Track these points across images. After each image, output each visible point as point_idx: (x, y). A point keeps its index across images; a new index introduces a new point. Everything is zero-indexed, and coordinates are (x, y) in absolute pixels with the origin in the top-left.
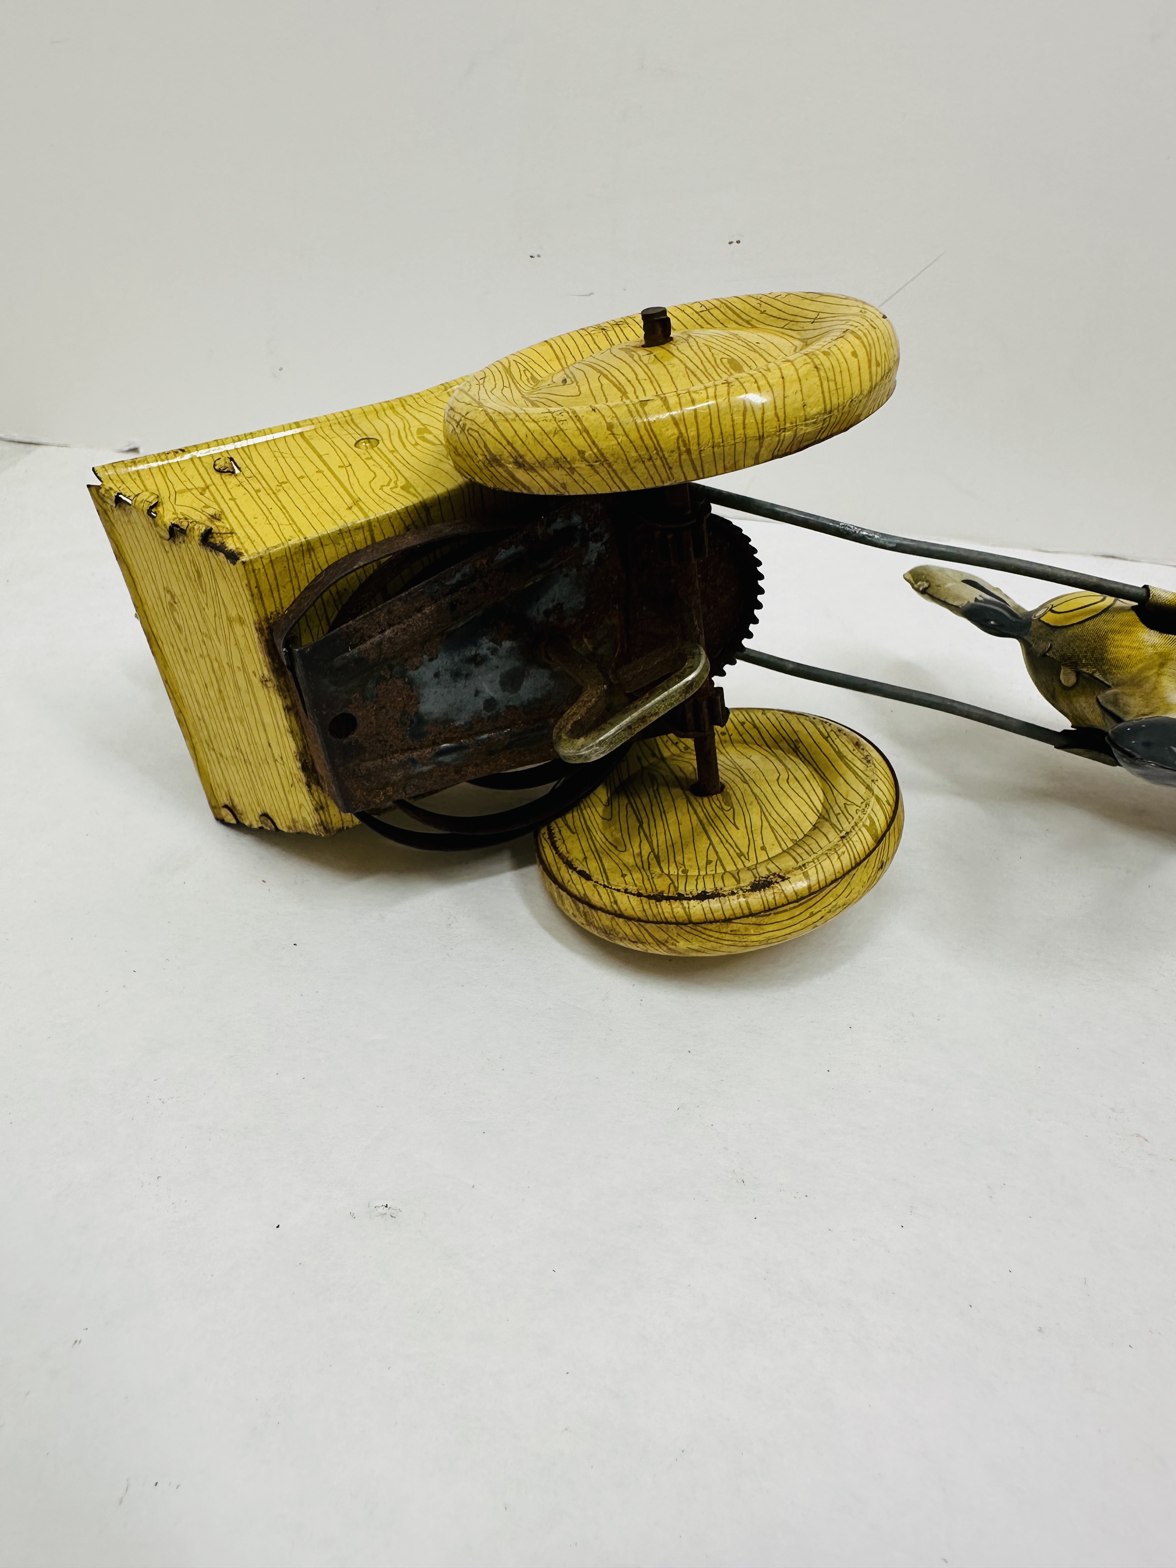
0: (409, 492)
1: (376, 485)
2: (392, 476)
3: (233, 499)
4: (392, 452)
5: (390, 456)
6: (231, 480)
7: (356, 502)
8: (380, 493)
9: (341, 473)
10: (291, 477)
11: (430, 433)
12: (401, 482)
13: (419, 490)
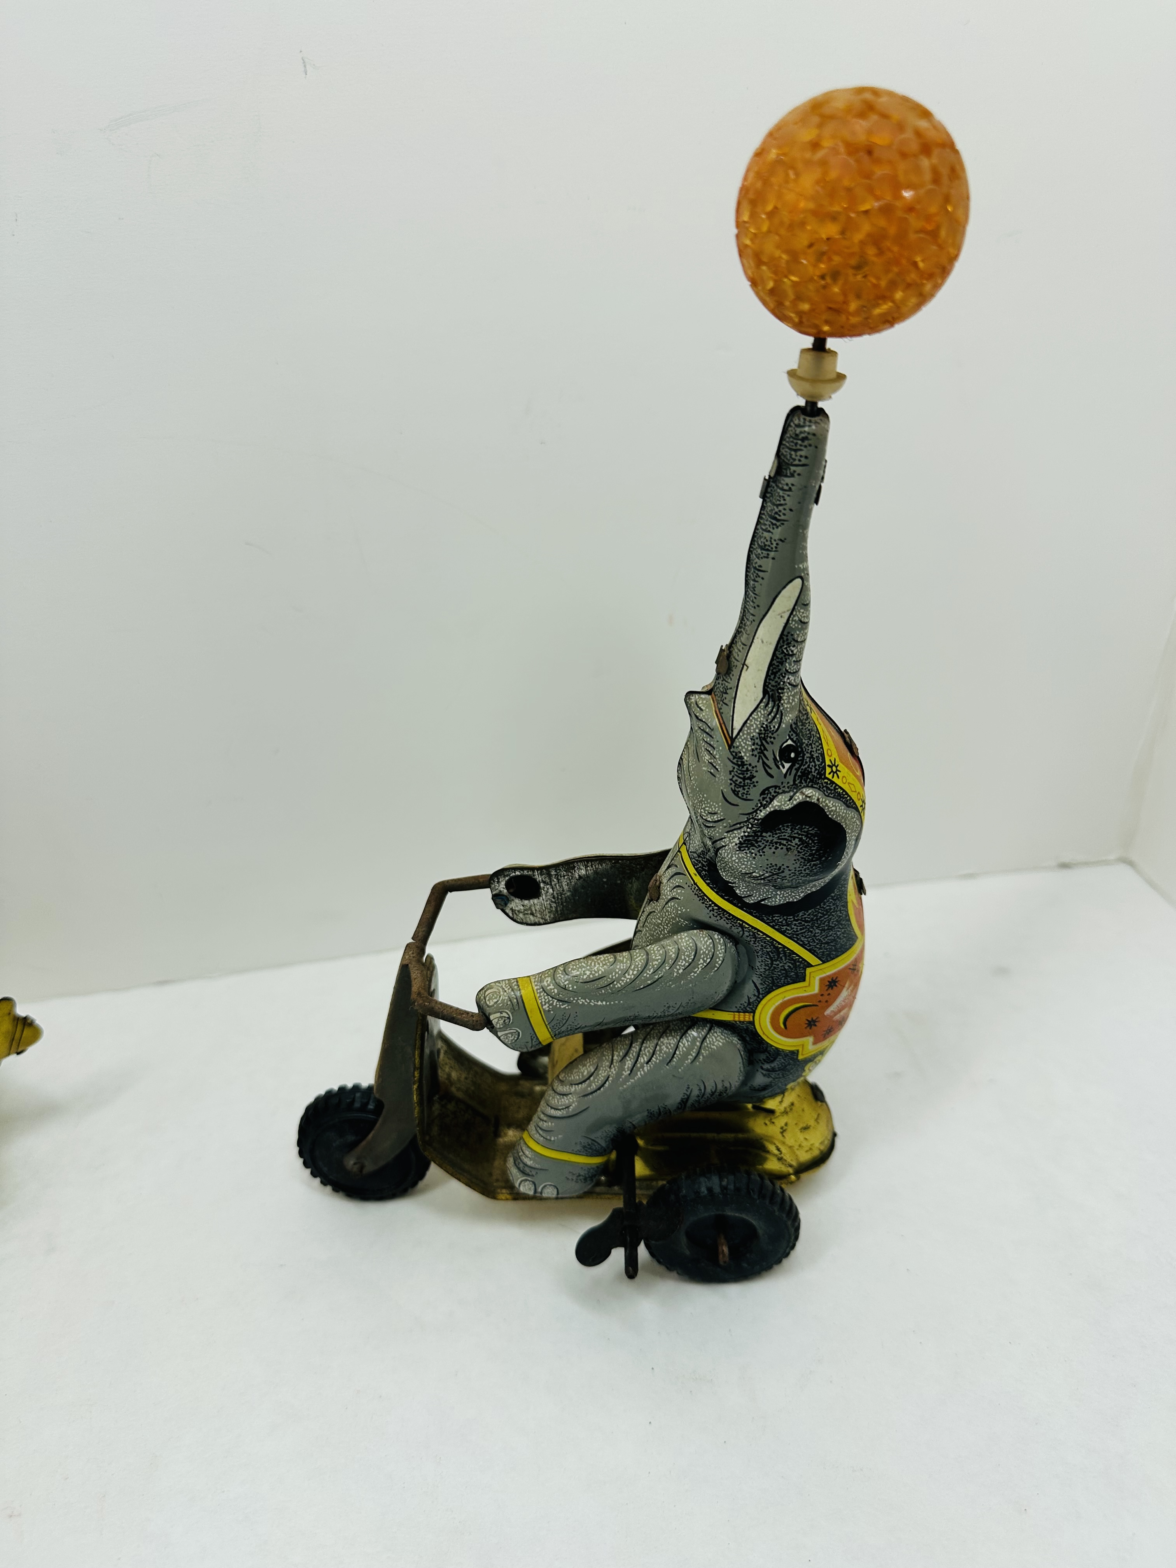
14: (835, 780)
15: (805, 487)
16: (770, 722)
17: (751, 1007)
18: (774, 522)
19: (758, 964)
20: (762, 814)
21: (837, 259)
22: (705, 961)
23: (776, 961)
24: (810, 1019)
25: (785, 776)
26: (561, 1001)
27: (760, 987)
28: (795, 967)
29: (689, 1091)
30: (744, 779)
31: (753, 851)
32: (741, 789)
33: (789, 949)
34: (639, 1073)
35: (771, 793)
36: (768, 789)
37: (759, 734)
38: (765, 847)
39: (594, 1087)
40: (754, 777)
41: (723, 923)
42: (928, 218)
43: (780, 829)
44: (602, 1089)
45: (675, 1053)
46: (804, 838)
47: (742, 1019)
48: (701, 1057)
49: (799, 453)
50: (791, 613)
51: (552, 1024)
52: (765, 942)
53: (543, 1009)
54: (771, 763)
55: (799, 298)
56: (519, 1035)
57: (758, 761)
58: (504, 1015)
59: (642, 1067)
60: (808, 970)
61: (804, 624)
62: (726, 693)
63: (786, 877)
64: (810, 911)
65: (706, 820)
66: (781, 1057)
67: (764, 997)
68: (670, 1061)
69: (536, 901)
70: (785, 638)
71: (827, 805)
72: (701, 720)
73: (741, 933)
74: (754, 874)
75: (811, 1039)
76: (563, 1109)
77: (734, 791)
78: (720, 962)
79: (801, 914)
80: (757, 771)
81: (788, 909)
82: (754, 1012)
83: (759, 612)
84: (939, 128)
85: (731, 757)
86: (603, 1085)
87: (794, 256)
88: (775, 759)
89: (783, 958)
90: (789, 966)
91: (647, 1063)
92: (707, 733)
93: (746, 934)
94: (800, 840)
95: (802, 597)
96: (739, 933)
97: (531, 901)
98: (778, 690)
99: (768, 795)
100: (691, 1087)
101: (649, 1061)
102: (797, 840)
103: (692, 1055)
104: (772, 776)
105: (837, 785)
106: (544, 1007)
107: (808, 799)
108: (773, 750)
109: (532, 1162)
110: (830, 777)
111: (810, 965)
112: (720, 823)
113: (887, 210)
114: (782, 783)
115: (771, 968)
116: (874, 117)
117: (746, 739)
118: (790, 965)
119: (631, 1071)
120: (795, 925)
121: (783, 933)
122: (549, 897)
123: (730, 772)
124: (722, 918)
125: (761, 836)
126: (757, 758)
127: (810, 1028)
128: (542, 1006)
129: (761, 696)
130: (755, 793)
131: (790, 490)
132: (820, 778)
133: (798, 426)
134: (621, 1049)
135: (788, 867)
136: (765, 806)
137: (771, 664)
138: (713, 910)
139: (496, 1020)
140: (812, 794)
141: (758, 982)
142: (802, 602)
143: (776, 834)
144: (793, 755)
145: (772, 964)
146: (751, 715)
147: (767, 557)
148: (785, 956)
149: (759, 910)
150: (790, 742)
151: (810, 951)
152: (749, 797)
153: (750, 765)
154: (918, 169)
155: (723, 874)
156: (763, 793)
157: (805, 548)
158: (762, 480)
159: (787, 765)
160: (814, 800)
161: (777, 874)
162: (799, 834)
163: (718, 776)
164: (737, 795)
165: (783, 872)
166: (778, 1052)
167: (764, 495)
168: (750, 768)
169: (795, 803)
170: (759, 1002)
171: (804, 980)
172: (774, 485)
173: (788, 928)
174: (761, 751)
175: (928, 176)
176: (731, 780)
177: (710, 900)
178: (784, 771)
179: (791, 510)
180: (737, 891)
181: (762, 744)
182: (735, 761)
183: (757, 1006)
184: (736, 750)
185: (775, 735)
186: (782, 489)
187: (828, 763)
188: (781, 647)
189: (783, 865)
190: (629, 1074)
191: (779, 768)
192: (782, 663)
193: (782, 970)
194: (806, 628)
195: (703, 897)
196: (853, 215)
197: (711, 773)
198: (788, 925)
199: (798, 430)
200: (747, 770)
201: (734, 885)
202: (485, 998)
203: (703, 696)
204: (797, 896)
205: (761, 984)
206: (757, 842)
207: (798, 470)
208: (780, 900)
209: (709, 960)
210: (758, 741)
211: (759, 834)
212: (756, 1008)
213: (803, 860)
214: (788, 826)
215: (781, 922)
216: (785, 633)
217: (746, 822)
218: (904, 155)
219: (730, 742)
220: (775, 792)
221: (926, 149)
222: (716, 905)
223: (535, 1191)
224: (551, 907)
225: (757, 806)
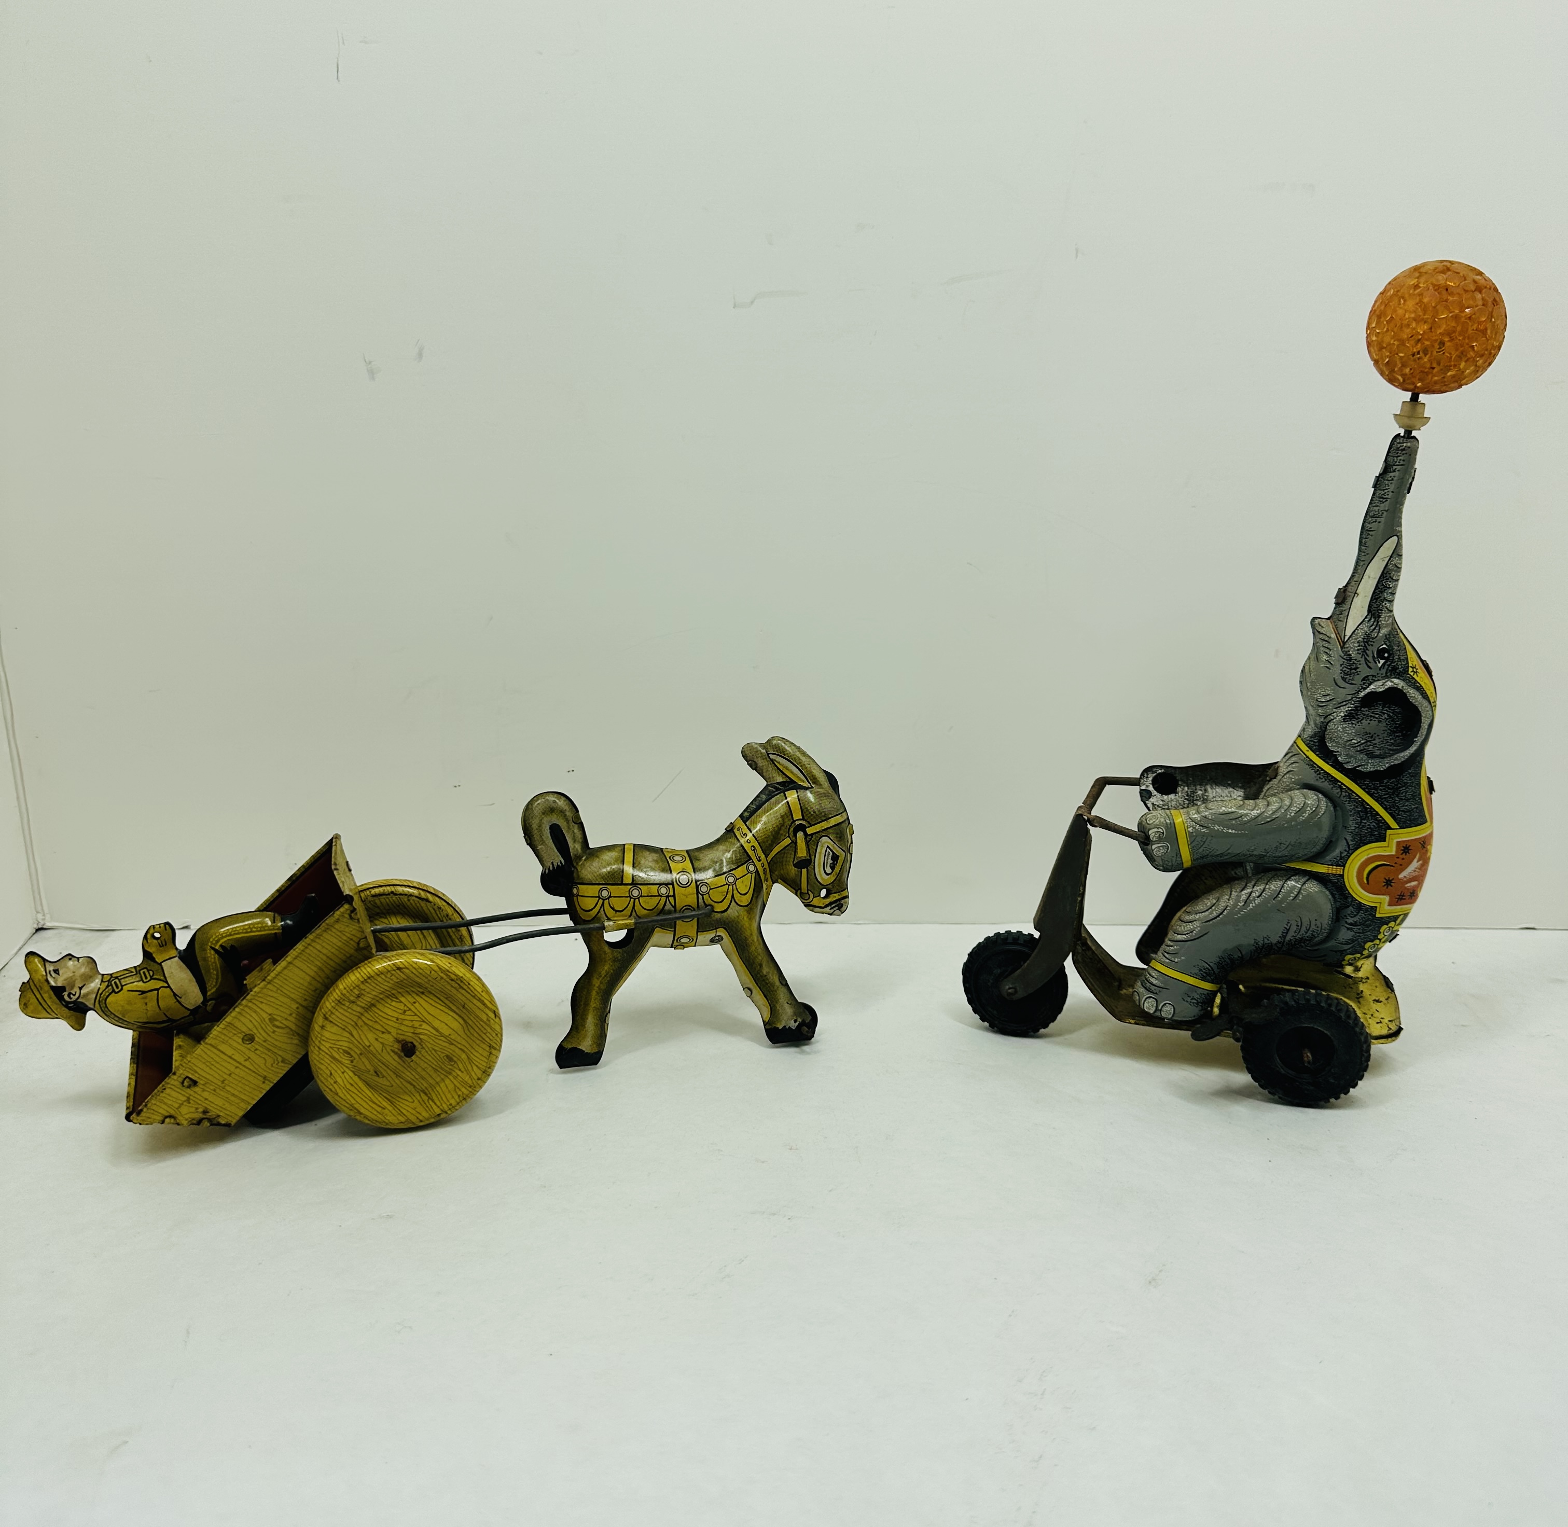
0: (286, 1063)
1: (269, 1065)
2: (274, 1057)
3: (206, 1099)
4: (265, 1041)
5: (264, 1044)
6: (196, 1089)
7: (265, 1078)
8: (273, 1069)
9: (247, 1064)
10: (226, 1076)
11: (277, 1020)
12: (280, 1059)
13: (290, 1060)
14: (1415, 676)
15: (1403, 478)
16: (1372, 632)
17: (1342, 862)
18: (1381, 500)
19: (1350, 823)
20: (1362, 694)
21: (1427, 343)
22: (1311, 809)
23: (1364, 819)
24: (1387, 879)
25: (1380, 669)
26: (1202, 826)
27: (1351, 843)
28: (1379, 827)
29: (1289, 925)
30: (1351, 669)
31: (1353, 722)
32: (1348, 676)
33: (1375, 810)
34: (1251, 905)
35: (1369, 680)
36: (1367, 677)
37: (1363, 639)
38: (1362, 720)
39: (1215, 914)
40: (1358, 668)
41: (1326, 785)
42: (1480, 323)
43: (1374, 706)
44: (1221, 916)
45: (1280, 891)
46: (1391, 714)
47: (1334, 872)
48: (1301, 896)
49: (1399, 458)
50: (1390, 559)
51: (1193, 845)
52: (1357, 803)
53: (1189, 831)
54: (1370, 659)
55: (1404, 365)
56: (1168, 849)
57: (1362, 657)
58: (1160, 830)
59: (1254, 900)
60: (1389, 832)
61: (1398, 569)
62: (1342, 614)
63: (1376, 744)
64: (1392, 780)
65: (1320, 702)
66: (1362, 912)
67: (1353, 853)
68: (1276, 898)
69: (1172, 796)
70: (1385, 575)
71: (1408, 692)
72: (1322, 633)
73: (1340, 793)
74: (1353, 741)
75: (1386, 899)
76: (1187, 934)
77: (1343, 678)
78: (1322, 812)
79: (1385, 781)
80: (1360, 664)
81: (1376, 776)
82: (1344, 866)
83: (1368, 558)
84: (1487, 280)
85: (1342, 655)
86: (1221, 913)
87: (1402, 342)
88: (1373, 656)
89: (1370, 818)
90: (1374, 826)
91: (1258, 897)
92: (1326, 641)
93: (1344, 794)
94: (1389, 715)
95: (1397, 549)
96: (1338, 793)
97: (1170, 796)
98: (1378, 610)
99: (1367, 681)
100: (1291, 922)
101: (1260, 895)
102: (1386, 716)
103: (1293, 893)
104: (1370, 668)
105: (1416, 680)
106: (1189, 829)
107: (1395, 686)
108: (1373, 650)
109: (1157, 981)
110: (1412, 674)
111: (1390, 828)
112: (1331, 702)
113: (1456, 318)
114: (1378, 674)
115: (1360, 826)
116: (1449, 273)
117: (1354, 642)
118: (1375, 824)
119: (1245, 903)
120: (1381, 790)
121: (1371, 795)
122: (1183, 794)
123: (1341, 665)
124: (1326, 780)
125: (1360, 710)
126: (1360, 656)
127: (1387, 888)
128: (1188, 828)
129: (1366, 614)
130: (1358, 679)
131: (1392, 480)
132: (1404, 674)
133: (1399, 443)
134: (1238, 888)
135: (1378, 736)
136: (1365, 689)
137: (1374, 592)
138: (1320, 774)
139: (1153, 834)
140: (1398, 683)
141: (1349, 838)
142: (1397, 553)
143: (1371, 709)
144: (1386, 655)
145: (1361, 822)
146: (1358, 627)
147: (1375, 522)
148: (1372, 816)
149: (1354, 774)
150: (1384, 646)
151: (1390, 814)
152: (1354, 682)
153: (1356, 660)
154: (1474, 299)
155: (1329, 745)
156: (1363, 679)
157: (1401, 518)
158: (1374, 477)
159: (1382, 662)
160: (1400, 687)
161: (1370, 741)
162: (1388, 711)
163: (1332, 668)
164: (1345, 681)
165: (1374, 740)
166: (1360, 906)
167: (1375, 486)
168: (1355, 662)
169: (1386, 687)
170: (1349, 857)
171: (1385, 841)
172: (1382, 479)
173: (1376, 792)
174: (1364, 651)
175: (1480, 303)
176: (1341, 670)
177: (1318, 766)
178: (1380, 665)
179: (1392, 492)
180: (1339, 759)
181: (1365, 646)
182: (1345, 657)
183: (1347, 860)
184: (1346, 650)
185: (1374, 640)
186: (1387, 480)
187: (1410, 665)
188: (1382, 581)
189: (1375, 734)
190: (1243, 905)
191: (1376, 663)
192: (1381, 592)
193: (1368, 828)
194: (1400, 572)
195: (1312, 764)
196: (1436, 320)
197: (1327, 667)
198: (1376, 789)
199: (1399, 445)
200: (1354, 663)
201: (1337, 753)
202: (1146, 820)
203: (1324, 620)
204: (1384, 765)
205: (1352, 840)
206: (1357, 715)
207: (1399, 468)
208: (1371, 768)
209: (1314, 809)
210: (1362, 644)
211: (1359, 708)
212: (1346, 863)
213: (1389, 731)
214: (1380, 704)
215: (1370, 786)
216: (1385, 572)
217: (1350, 700)
218: (1466, 291)
219: (1342, 644)
220: (1372, 679)
221: (1479, 289)
222: (1323, 770)
223: (1156, 1010)
224: (1184, 804)
225: (1358, 688)
